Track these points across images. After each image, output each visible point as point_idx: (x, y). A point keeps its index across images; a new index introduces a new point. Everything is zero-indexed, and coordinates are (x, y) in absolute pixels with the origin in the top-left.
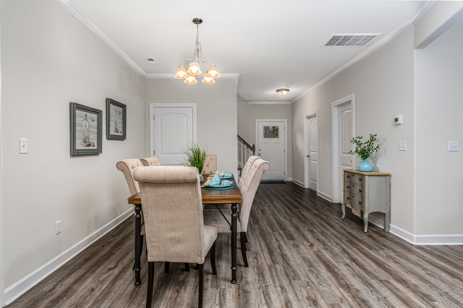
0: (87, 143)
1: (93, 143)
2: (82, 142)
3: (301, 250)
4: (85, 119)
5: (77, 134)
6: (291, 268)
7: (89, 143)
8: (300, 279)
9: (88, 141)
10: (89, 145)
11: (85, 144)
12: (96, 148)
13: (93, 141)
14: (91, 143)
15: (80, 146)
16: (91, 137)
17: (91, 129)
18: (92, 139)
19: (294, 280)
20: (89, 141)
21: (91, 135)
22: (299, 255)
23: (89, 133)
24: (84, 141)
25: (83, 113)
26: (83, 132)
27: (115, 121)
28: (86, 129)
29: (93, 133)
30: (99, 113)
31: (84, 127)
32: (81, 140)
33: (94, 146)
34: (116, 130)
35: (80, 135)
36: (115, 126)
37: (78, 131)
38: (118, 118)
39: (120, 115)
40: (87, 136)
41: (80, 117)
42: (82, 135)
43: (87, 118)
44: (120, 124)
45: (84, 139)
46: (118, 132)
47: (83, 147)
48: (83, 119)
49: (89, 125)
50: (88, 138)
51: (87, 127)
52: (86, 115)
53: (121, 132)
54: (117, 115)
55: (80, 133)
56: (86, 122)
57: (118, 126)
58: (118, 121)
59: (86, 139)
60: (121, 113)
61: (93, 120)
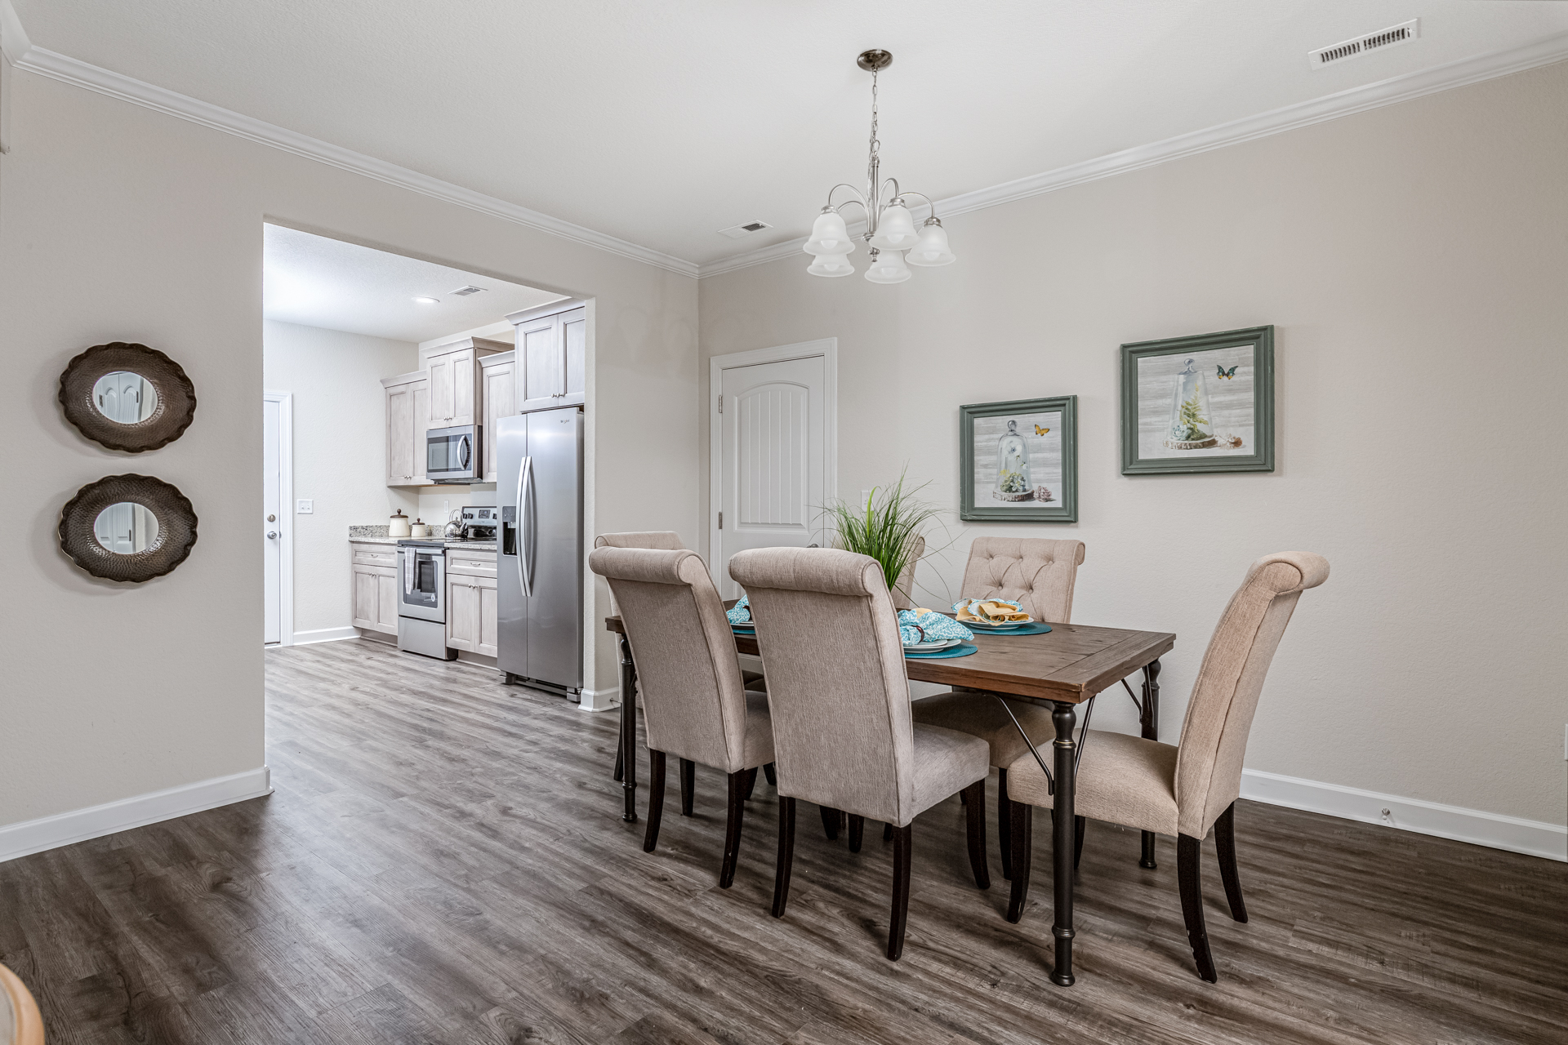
0: (1017, 491)
1: (1042, 491)
2: (999, 491)
4: (1010, 433)
5: (979, 473)
6: (536, 897)
7: (1025, 490)
9: (1024, 486)
10: (1029, 497)
11: (1011, 493)
12: (1058, 503)
13: (1044, 485)
14: (1033, 492)
15: (987, 496)
16: (1032, 477)
17: (1031, 456)
18: (1038, 481)
20: (1027, 487)
21: (1032, 470)
23: (1024, 467)
24: (1005, 488)
25: (1002, 421)
26: (1003, 465)
27: (1180, 408)
28: (1012, 458)
29: (1045, 463)
30: (1066, 406)
31: (1005, 453)
32: (993, 485)
33: (1047, 500)
34: (1196, 438)
35: (990, 474)
36: (1184, 428)
37: (985, 466)
38: (1206, 393)
39: (1234, 378)
40: (1018, 473)
41: (991, 433)
42: (998, 475)
43: (1018, 430)
44: (1226, 412)
45: (1006, 481)
46: (1212, 443)
47: (1004, 502)
48: (1001, 435)
49: (1024, 446)
50: (1023, 479)
51: (1017, 453)
52: (1014, 422)
53: (1237, 443)
54: (1200, 383)
55: (989, 471)
56: (1011, 442)
57: (1205, 423)
58: (1208, 404)
59: (1012, 481)
60: (1232, 370)
61: (1042, 431)
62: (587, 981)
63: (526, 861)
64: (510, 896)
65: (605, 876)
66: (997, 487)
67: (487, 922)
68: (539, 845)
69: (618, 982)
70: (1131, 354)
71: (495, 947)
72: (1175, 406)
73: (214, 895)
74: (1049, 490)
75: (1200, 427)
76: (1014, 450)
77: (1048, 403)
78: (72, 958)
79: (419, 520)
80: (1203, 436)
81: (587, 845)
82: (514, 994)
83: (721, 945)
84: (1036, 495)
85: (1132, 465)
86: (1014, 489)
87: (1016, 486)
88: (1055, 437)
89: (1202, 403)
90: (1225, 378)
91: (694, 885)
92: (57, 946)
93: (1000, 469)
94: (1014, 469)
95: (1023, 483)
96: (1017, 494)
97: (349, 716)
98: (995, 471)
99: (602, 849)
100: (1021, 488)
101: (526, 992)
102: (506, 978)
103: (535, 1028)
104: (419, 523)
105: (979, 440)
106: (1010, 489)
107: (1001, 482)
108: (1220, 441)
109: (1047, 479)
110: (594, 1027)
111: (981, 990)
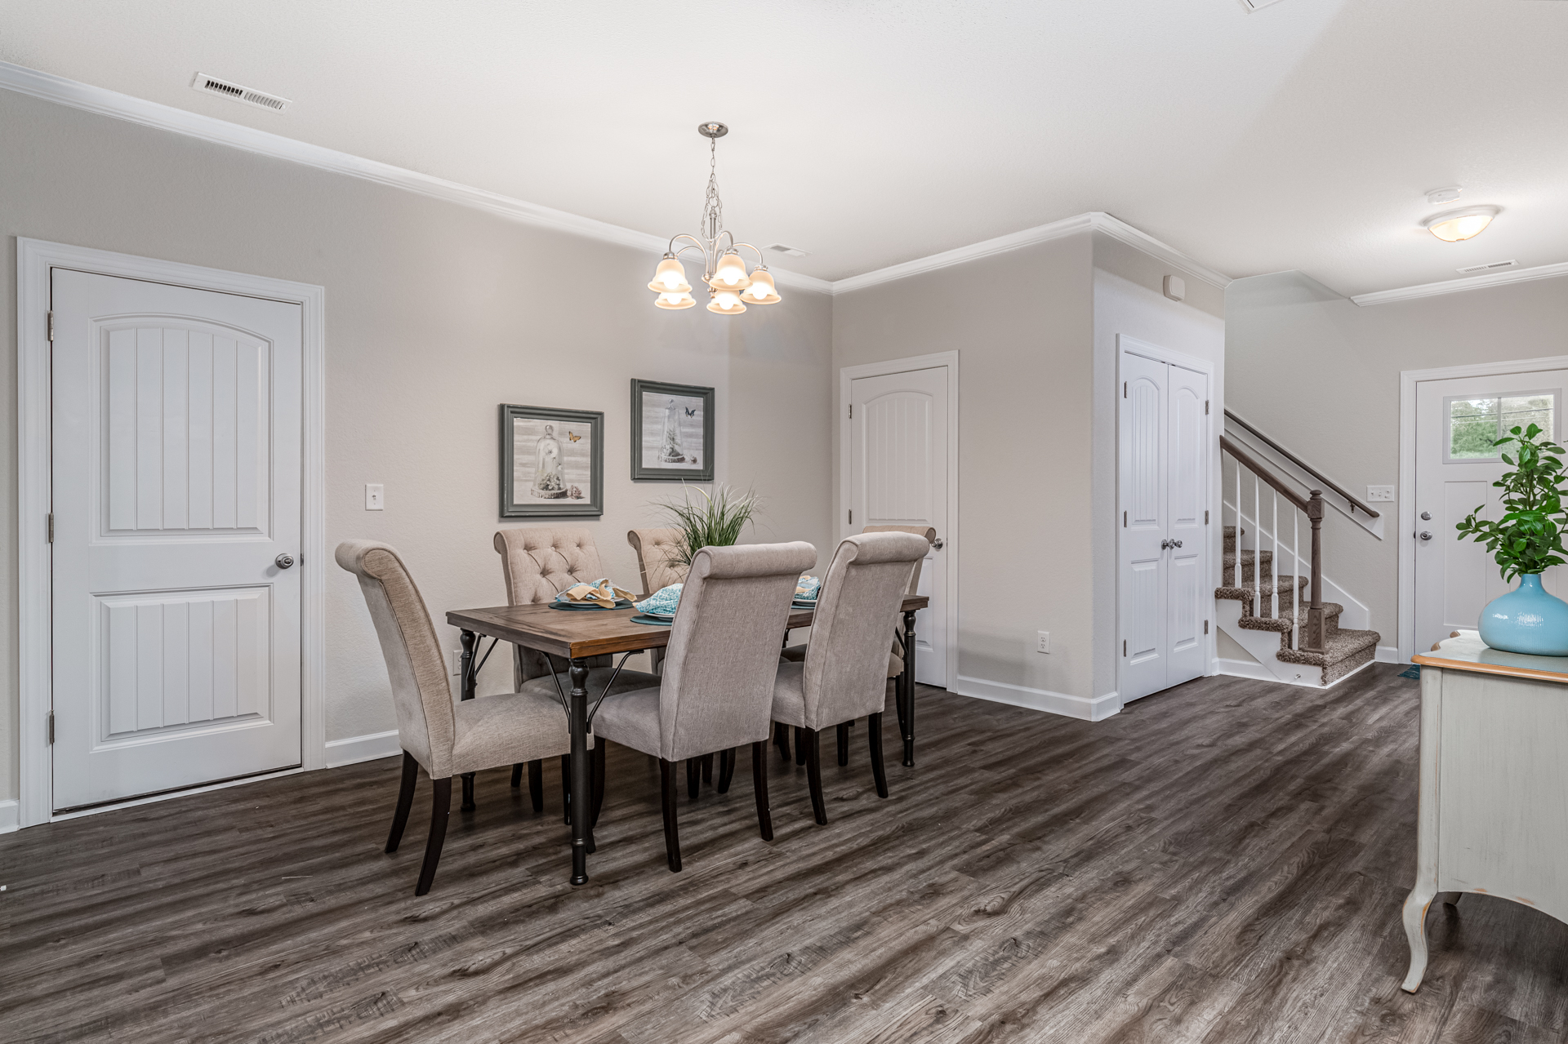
0: (553, 489)
2: (537, 490)
4: (548, 437)
5: (518, 471)
7: (560, 489)
9: (559, 485)
10: (564, 495)
11: (548, 491)
12: (586, 500)
13: (576, 485)
14: (567, 491)
15: (525, 493)
16: (566, 477)
17: (565, 459)
20: (561, 486)
21: (566, 471)
23: (560, 467)
24: (542, 486)
25: (539, 424)
26: (541, 465)
27: (666, 433)
28: (549, 459)
29: (577, 466)
30: (595, 419)
31: (542, 454)
32: (531, 484)
33: (578, 498)
35: (529, 473)
36: (668, 447)
37: (523, 465)
38: (680, 425)
39: (694, 417)
40: (554, 473)
41: (529, 435)
42: (536, 473)
43: (555, 434)
44: (690, 440)
45: (543, 480)
46: (682, 460)
48: (538, 438)
49: (560, 449)
50: (558, 479)
51: (553, 455)
52: (551, 427)
53: (695, 461)
54: (676, 417)
55: (527, 469)
56: (549, 444)
57: (679, 445)
58: (681, 432)
59: (549, 480)
60: (693, 412)
61: (575, 438)
66: (535, 485)
70: (637, 387)
72: (663, 431)
74: (580, 489)
75: (677, 448)
76: (551, 452)
77: (584, 415)
80: (678, 454)
84: (569, 493)
86: (550, 488)
87: (553, 484)
88: (585, 444)
89: (677, 432)
90: (689, 416)
93: (538, 468)
94: (551, 469)
95: (558, 482)
96: (553, 492)
98: (533, 470)
100: (556, 487)
105: (518, 440)
106: (546, 487)
107: (539, 480)
108: (687, 459)
109: (578, 479)
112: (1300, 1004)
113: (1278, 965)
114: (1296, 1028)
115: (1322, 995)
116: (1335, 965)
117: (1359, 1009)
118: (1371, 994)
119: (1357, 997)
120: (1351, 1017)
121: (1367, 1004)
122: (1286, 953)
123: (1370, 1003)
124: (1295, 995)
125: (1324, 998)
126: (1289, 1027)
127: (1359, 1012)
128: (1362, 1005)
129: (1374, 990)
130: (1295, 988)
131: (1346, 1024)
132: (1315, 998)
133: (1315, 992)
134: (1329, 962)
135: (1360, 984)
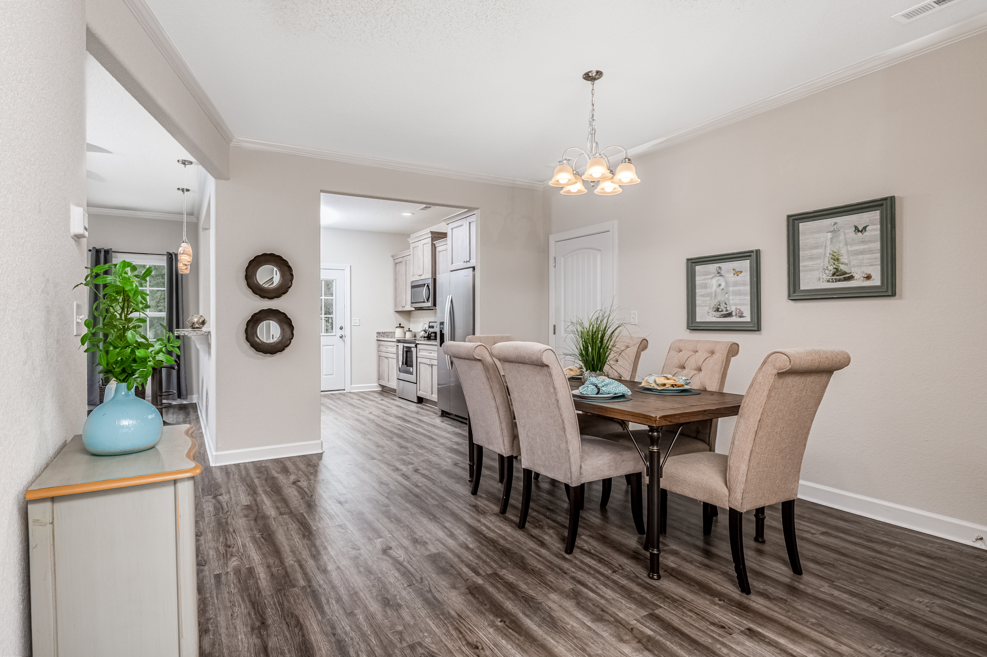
0: (722, 311)
1: (738, 311)
2: (711, 311)
3: (406, 535)
4: (718, 275)
5: (699, 300)
7: (727, 311)
8: (400, 495)
9: (726, 308)
10: (729, 315)
11: (719, 313)
12: (748, 319)
13: (739, 307)
14: (732, 312)
15: (704, 314)
16: (732, 302)
17: (731, 289)
18: (735, 305)
19: (407, 494)
20: (728, 309)
21: (731, 297)
22: (408, 524)
23: (727, 296)
24: (715, 309)
25: (713, 267)
26: (714, 295)
27: (828, 255)
28: (719, 290)
29: (739, 293)
30: (754, 257)
31: (715, 287)
32: (707, 308)
33: (741, 317)
34: (840, 275)
35: (706, 301)
36: (831, 268)
37: (703, 296)
38: (846, 244)
39: (866, 234)
40: (722, 300)
41: (706, 275)
42: (710, 301)
43: (723, 272)
44: (860, 257)
45: (715, 305)
46: (851, 278)
47: (712, 318)
48: (712, 276)
49: (726, 282)
50: (726, 304)
51: (722, 287)
52: (720, 268)
53: (868, 277)
54: (842, 237)
55: (705, 298)
56: (718, 280)
57: (846, 264)
58: (848, 251)
59: (719, 305)
60: (865, 228)
61: (737, 273)
62: (421, 537)
63: (417, 490)
64: (404, 502)
65: (448, 501)
66: (710, 309)
67: (390, 510)
68: (425, 485)
69: (434, 539)
70: (794, 221)
71: (390, 519)
72: (825, 254)
73: (293, 486)
74: (742, 310)
75: (843, 267)
76: (720, 285)
77: (740, 255)
78: (243, 498)
79: (409, 329)
80: (845, 273)
81: (446, 488)
82: (390, 535)
83: (487, 535)
84: (734, 314)
85: (796, 292)
86: (720, 310)
87: (722, 307)
88: (746, 277)
89: (843, 251)
90: (860, 234)
91: (488, 510)
92: (239, 494)
93: (712, 297)
94: (721, 298)
95: (725, 306)
96: (722, 313)
97: (364, 424)
98: (708, 299)
99: (453, 491)
100: (724, 309)
101: (395, 535)
102: (390, 530)
103: (393, 547)
104: (409, 330)
105: (699, 280)
106: (717, 310)
107: (712, 305)
108: (856, 276)
109: (741, 304)
110: (417, 552)
111: (606, 572)
112: (237, 604)
113: (264, 616)
114: (229, 593)
115: (232, 615)
116: (239, 637)
117: (212, 621)
118: (211, 633)
119: (217, 626)
120: (212, 614)
121: (210, 626)
122: (267, 626)
123: (208, 627)
124: (242, 607)
125: (230, 615)
126: (231, 592)
127: (211, 618)
128: (211, 624)
129: (211, 637)
130: (245, 610)
131: (212, 609)
132: (233, 612)
133: (236, 615)
134: (243, 637)
135: (220, 635)
